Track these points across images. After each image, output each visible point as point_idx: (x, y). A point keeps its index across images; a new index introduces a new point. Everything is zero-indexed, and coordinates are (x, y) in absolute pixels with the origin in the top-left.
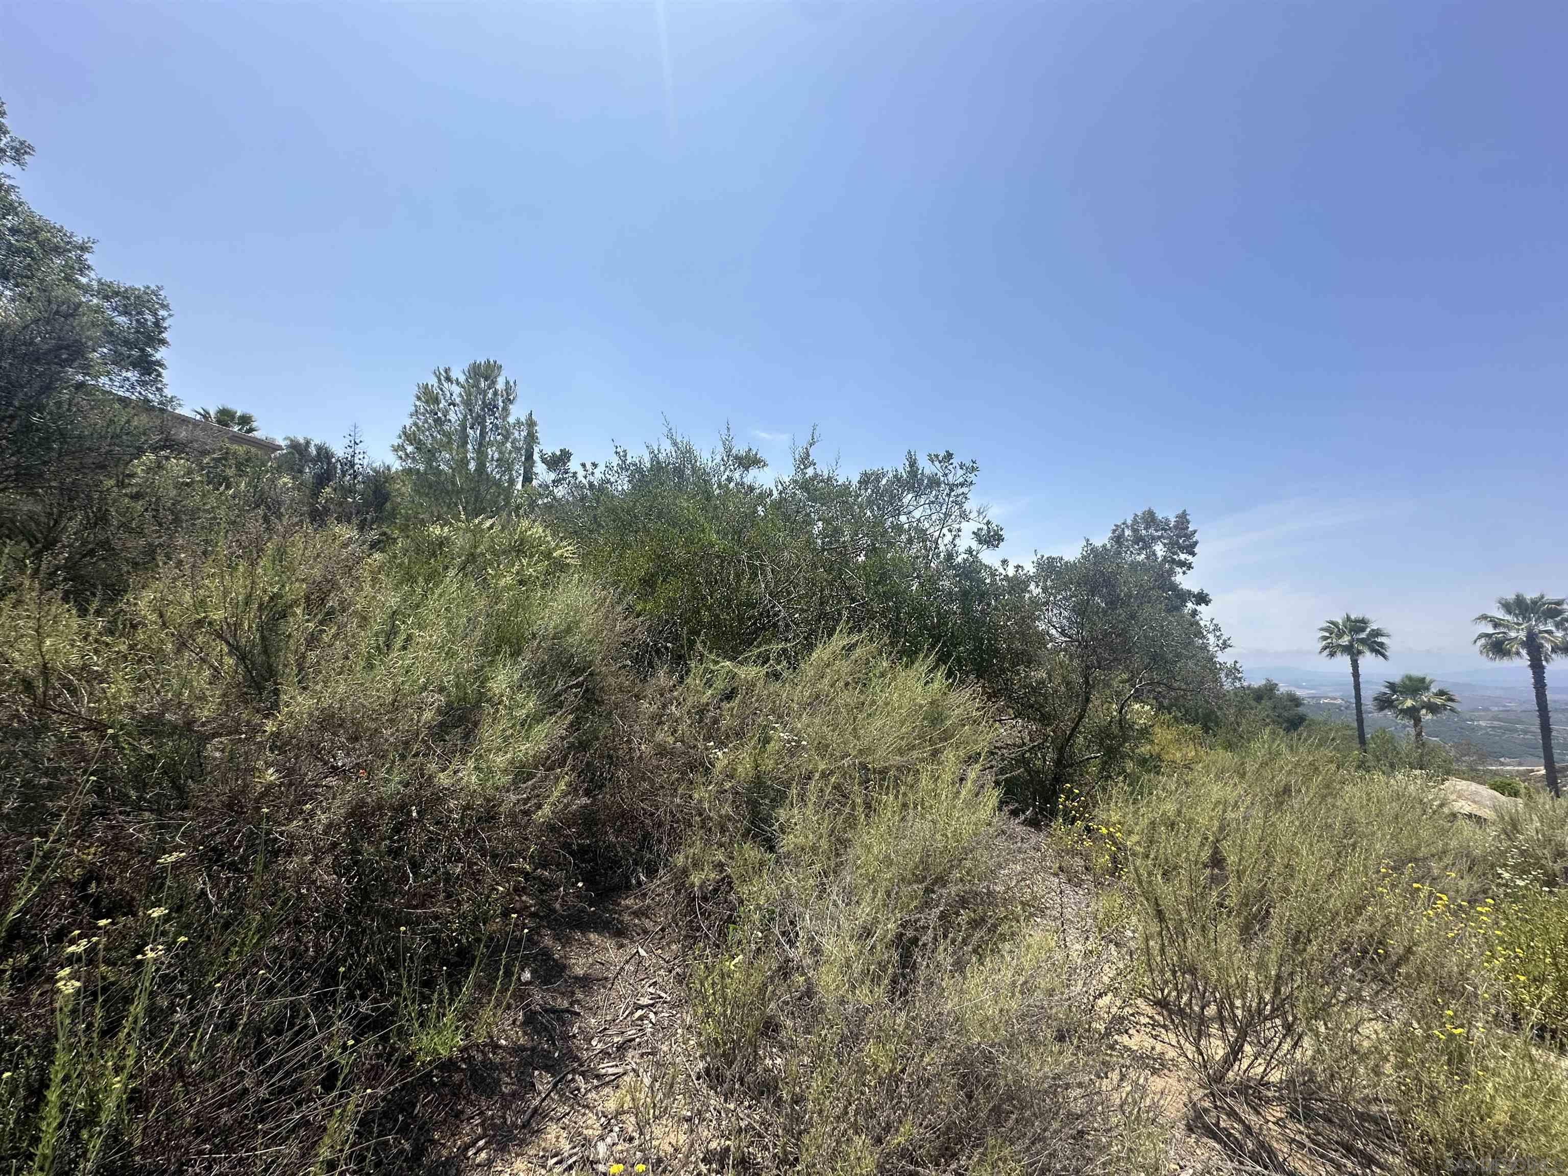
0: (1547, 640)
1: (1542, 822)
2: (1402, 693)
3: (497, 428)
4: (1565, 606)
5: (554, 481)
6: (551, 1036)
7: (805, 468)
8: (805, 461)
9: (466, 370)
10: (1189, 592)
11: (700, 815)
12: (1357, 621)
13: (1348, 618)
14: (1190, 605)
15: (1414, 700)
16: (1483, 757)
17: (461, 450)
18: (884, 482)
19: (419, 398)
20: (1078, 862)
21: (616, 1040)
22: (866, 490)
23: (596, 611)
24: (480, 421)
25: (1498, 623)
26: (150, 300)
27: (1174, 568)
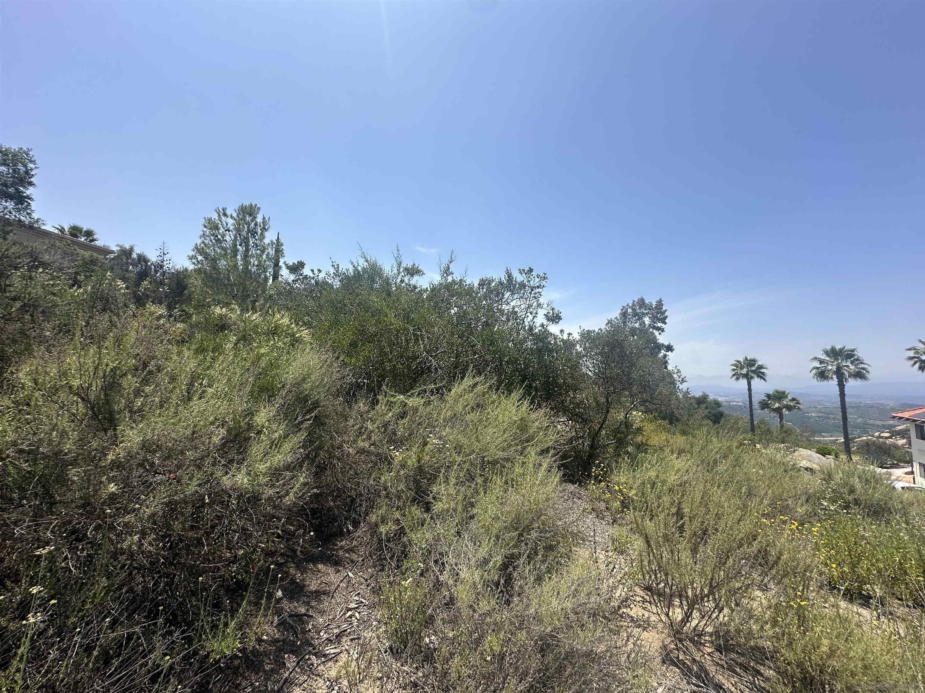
0: (847, 371)
1: (843, 474)
2: (773, 400)
3: (257, 246)
4: (856, 353)
5: (293, 281)
6: (295, 631)
7: (447, 276)
8: (447, 272)
9: (237, 209)
10: (663, 344)
11: (385, 490)
12: (751, 360)
13: (746, 358)
14: (663, 351)
15: (779, 403)
16: (814, 433)
17: (233, 259)
18: (493, 284)
19: (205, 226)
20: (602, 505)
21: (335, 631)
22: (483, 289)
23: (321, 367)
24: (246, 242)
25: (821, 362)
26: (21, 156)
27: (655, 331)
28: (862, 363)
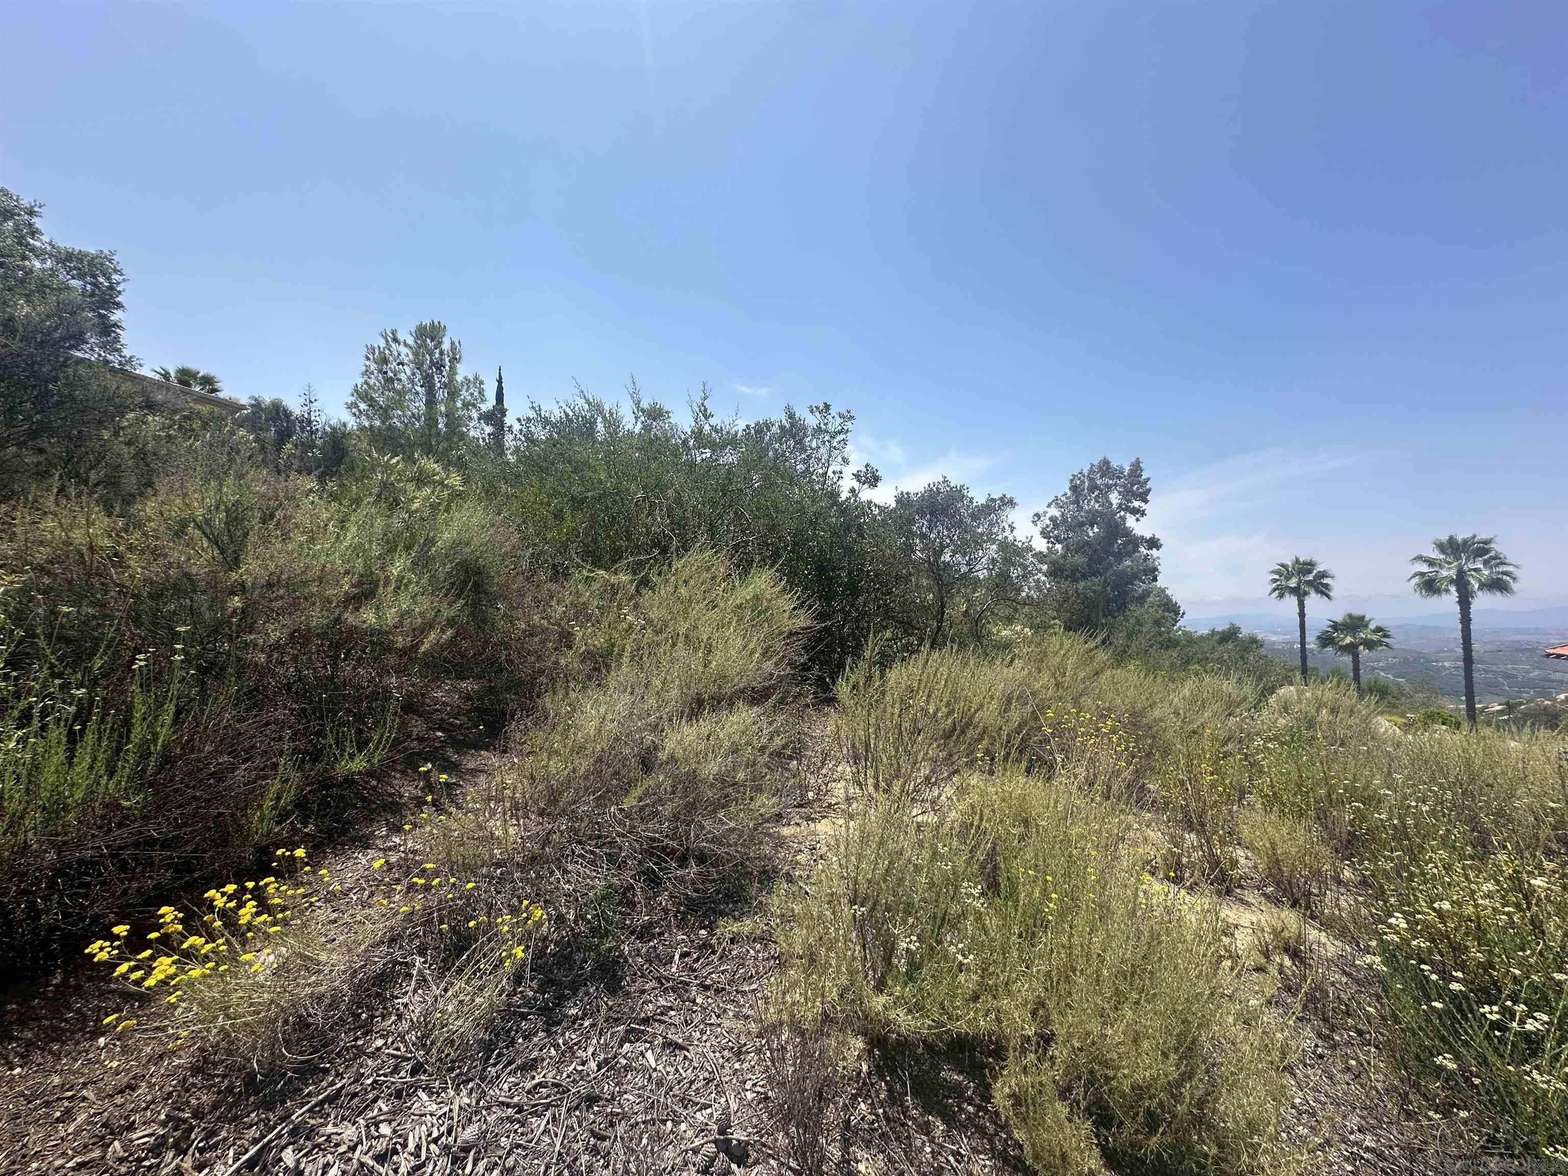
0: (1475, 578)
2: (1343, 631)
3: (446, 386)
4: (1492, 545)
9: (413, 330)
10: (1142, 538)
12: (1305, 564)
13: (1297, 560)
14: (1142, 549)
15: (1353, 636)
19: (368, 359)
24: (429, 380)
25: (1431, 563)
26: (102, 264)
27: (1128, 515)
28: (1503, 563)
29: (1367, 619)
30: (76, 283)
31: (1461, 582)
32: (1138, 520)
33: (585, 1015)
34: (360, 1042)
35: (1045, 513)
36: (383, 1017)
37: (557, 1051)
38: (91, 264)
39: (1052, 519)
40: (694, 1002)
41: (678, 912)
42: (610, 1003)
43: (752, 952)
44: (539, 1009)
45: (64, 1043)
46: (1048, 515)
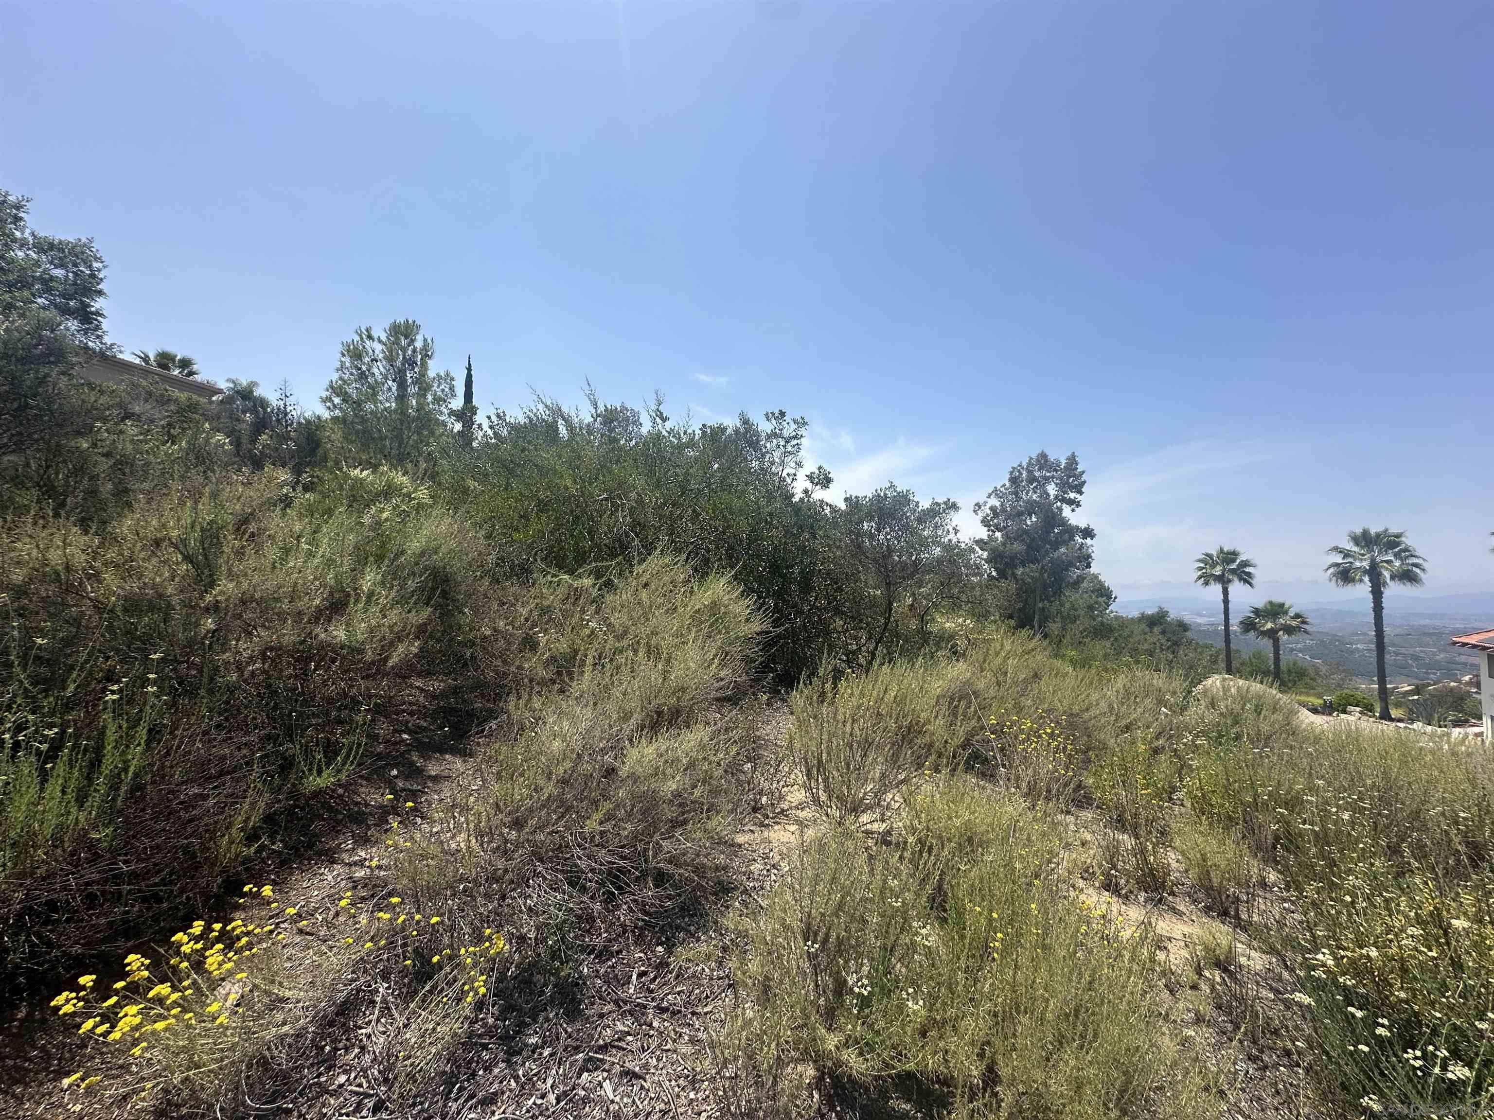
0: (1387, 569)
2: (1264, 617)
3: (417, 381)
4: (1403, 539)
9: (387, 329)
10: (1077, 527)
12: (1228, 553)
13: (1221, 550)
14: (1077, 538)
15: (1274, 622)
18: (726, 434)
19: (344, 355)
24: (402, 375)
25: (1347, 554)
26: (83, 253)
27: (1064, 505)
28: (1412, 556)
29: (1286, 606)
30: (59, 273)
31: (1374, 572)
32: (1073, 510)
33: (545, 1043)
34: (323, 1079)
35: (986, 503)
36: (347, 1049)
37: (517, 1082)
38: (72, 252)
39: (993, 509)
40: (650, 1025)
41: (636, 927)
42: (569, 1030)
43: (707, 970)
44: (500, 1038)
45: (27, 1085)
46: (988, 505)
